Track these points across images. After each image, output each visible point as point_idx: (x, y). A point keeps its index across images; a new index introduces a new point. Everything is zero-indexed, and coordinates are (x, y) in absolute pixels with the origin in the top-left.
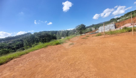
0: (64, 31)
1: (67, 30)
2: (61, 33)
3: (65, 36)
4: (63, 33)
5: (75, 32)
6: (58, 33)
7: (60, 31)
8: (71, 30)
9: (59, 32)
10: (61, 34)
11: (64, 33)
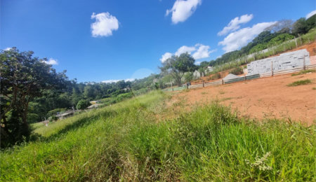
0: (93, 84)
1: (103, 82)
2: (85, 90)
3: (97, 97)
4: (93, 90)
5: (123, 88)
6: (77, 89)
7: (83, 85)
8: (113, 83)
9: (80, 87)
10: (86, 93)
11: (96, 90)
